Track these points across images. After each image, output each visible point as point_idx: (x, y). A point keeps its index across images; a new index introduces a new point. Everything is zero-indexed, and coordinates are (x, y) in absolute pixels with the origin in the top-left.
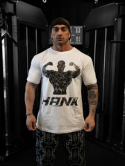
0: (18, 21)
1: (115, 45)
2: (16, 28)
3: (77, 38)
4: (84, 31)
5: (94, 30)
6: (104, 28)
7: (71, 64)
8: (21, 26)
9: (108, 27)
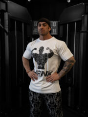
1: (82, 34)
3: (53, 30)
4: (59, 25)
5: (66, 24)
7: (48, 49)
9: (77, 22)
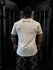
0: (5, 8)
1: (48, 18)
2: (5, 11)
3: (32, 16)
4: (35, 13)
5: (39, 13)
6: (44, 12)
8: (7, 10)
